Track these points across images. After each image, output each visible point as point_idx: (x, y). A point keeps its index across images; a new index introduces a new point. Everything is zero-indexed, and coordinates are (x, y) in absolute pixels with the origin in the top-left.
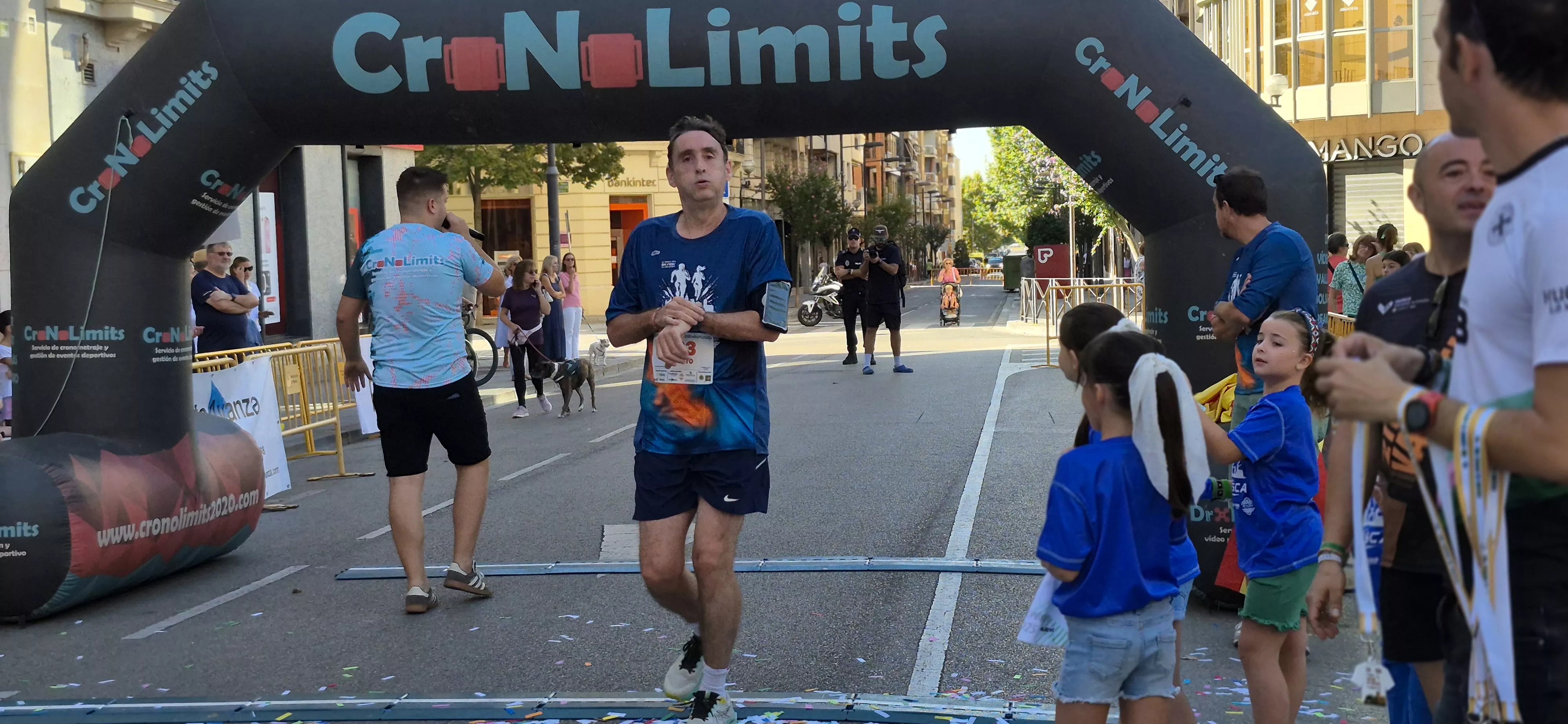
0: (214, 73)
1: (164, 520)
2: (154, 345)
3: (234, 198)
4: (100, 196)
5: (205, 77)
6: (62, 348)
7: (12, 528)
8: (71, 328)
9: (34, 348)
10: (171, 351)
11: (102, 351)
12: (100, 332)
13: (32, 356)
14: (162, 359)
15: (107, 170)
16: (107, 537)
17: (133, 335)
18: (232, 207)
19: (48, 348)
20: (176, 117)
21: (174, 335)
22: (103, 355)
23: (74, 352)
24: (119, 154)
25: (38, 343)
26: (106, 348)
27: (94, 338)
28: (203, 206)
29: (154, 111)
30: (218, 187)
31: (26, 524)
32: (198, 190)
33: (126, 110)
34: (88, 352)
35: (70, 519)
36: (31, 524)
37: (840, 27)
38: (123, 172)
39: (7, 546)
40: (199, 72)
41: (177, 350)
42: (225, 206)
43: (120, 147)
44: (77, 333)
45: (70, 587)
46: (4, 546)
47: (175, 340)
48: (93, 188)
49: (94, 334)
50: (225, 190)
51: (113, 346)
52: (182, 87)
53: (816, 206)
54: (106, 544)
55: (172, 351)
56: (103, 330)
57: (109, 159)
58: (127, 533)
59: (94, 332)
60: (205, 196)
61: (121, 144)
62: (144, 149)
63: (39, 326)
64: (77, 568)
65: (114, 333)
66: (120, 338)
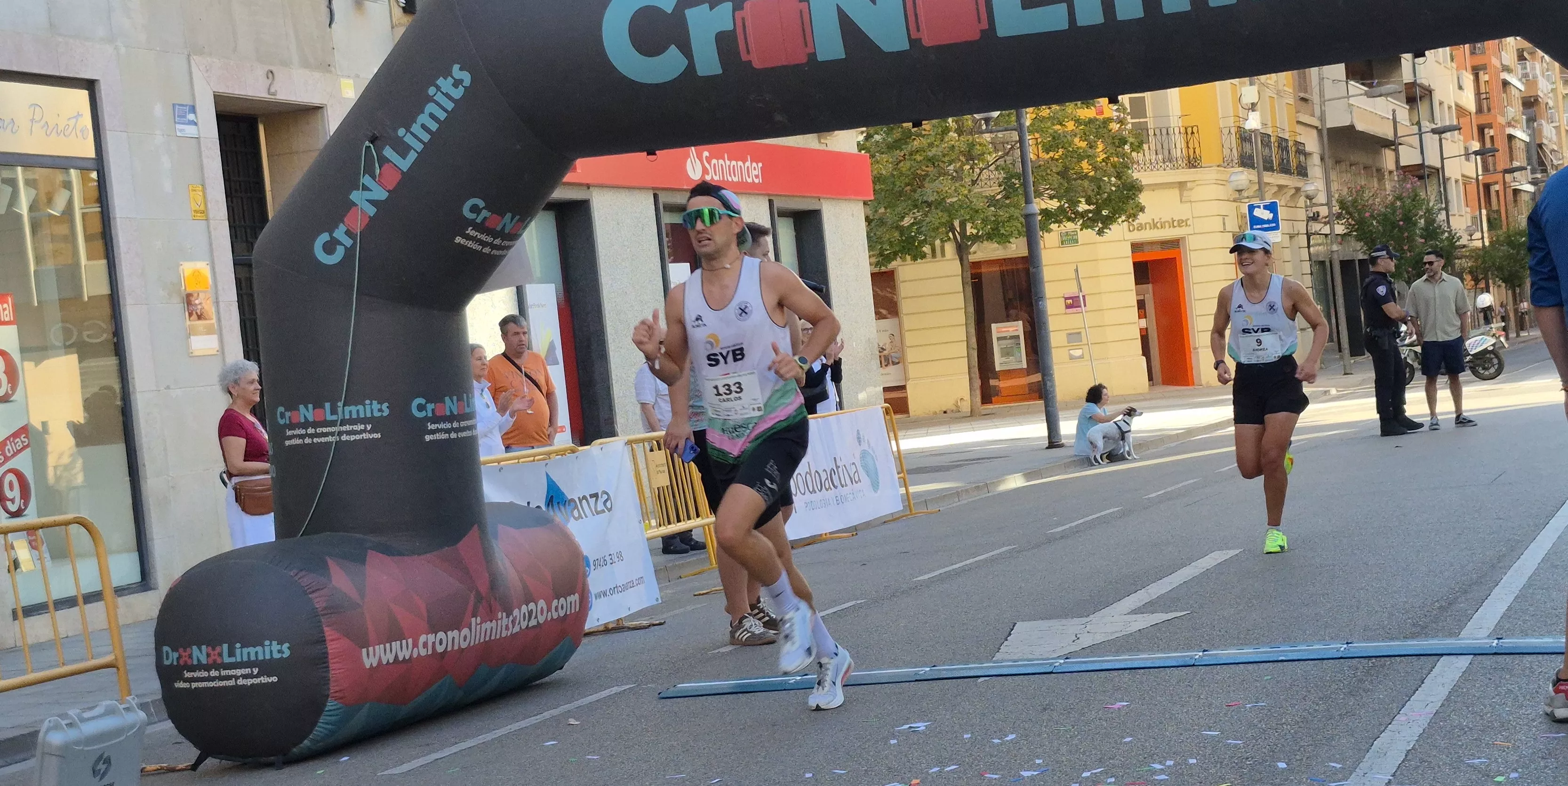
0: (467, 78)
1: (449, 633)
2: (426, 419)
3: (507, 231)
4: (348, 242)
5: (457, 83)
6: (319, 430)
7: (259, 649)
8: (327, 405)
9: (289, 433)
10: (447, 425)
11: (365, 431)
12: (360, 407)
13: (287, 443)
14: (438, 436)
15: (354, 209)
16: (374, 655)
17: (400, 410)
18: (507, 243)
19: (303, 432)
20: (426, 137)
21: (450, 405)
22: (365, 436)
23: (332, 434)
24: (366, 188)
25: (292, 426)
26: (369, 427)
27: (355, 416)
28: (470, 244)
29: (401, 132)
30: (485, 218)
31: (274, 643)
32: (461, 225)
33: (371, 135)
34: (348, 433)
35: (327, 634)
36: (281, 643)
38: (372, 211)
39: (256, 671)
40: (450, 78)
41: (453, 425)
42: (498, 242)
43: (366, 180)
44: (333, 411)
45: (333, 718)
46: (252, 672)
47: (451, 412)
48: (340, 233)
49: (354, 410)
50: (496, 223)
51: (377, 423)
52: (431, 99)
53: (1406, 234)
54: (375, 665)
55: (449, 426)
56: (364, 405)
57: (356, 196)
58: (401, 650)
59: (353, 408)
60: (470, 231)
61: (366, 176)
62: (393, 180)
63: (292, 407)
64: (337, 694)
65: (376, 409)
66: (385, 414)
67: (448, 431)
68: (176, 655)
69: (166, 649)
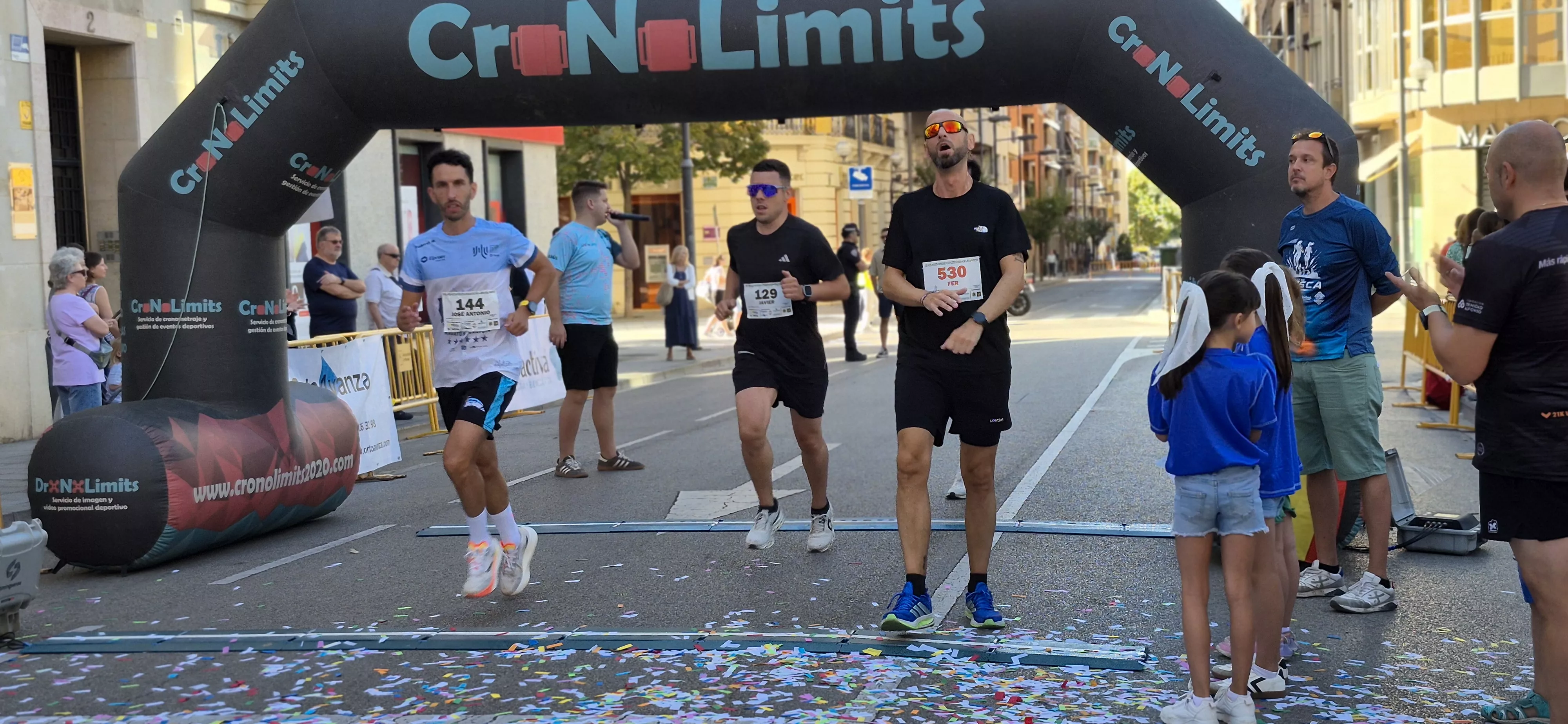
0: (300, 62)
1: (258, 479)
2: (250, 317)
3: (322, 179)
4: (198, 178)
5: (292, 65)
6: (165, 319)
7: (114, 484)
8: (173, 301)
9: (140, 320)
10: (266, 322)
11: (202, 323)
12: (199, 304)
13: (138, 327)
14: (257, 330)
15: (204, 153)
16: (202, 494)
17: (230, 308)
18: (320, 188)
19: (152, 320)
20: (266, 104)
21: (268, 307)
22: (201, 326)
23: (175, 323)
24: (215, 138)
25: (143, 315)
26: (205, 320)
27: (194, 310)
29: (246, 98)
30: (307, 169)
31: (127, 480)
32: (287, 172)
33: (221, 98)
34: (188, 323)
35: (168, 475)
36: (132, 480)
37: (882, 10)
38: (219, 156)
39: (111, 500)
40: (287, 61)
41: (271, 322)
42: (314, 187)
43: (216, 132)
44: (178, 306)
45: (168, 539)
46: (108, 501)
47: (269, 312)
48: (192, 171)
49: (193, 306)
50: (314, 172)
51: (211, 317)
52: (272, 76)
54: (202, 500)
56: (202, 303)
57: (206, 144)
58: (222, 490)
59: (193, 305)
60: (294, 177)
61: (216, 129)
62: (237, 134)
63: (144, 300)
64: (174, 521)
65: (212, 306)
66: (218, 311)
67: (265, 327)
68: (46, 485)
69: (38, 480)
